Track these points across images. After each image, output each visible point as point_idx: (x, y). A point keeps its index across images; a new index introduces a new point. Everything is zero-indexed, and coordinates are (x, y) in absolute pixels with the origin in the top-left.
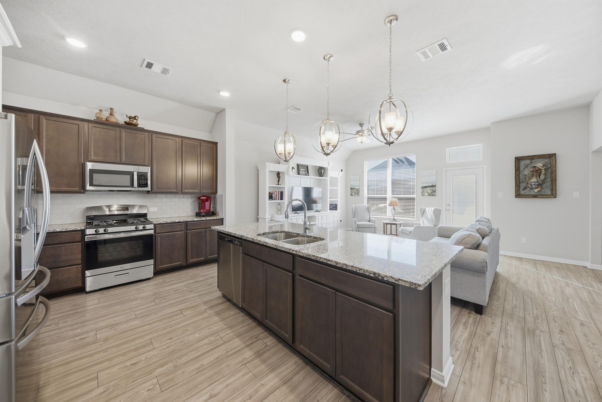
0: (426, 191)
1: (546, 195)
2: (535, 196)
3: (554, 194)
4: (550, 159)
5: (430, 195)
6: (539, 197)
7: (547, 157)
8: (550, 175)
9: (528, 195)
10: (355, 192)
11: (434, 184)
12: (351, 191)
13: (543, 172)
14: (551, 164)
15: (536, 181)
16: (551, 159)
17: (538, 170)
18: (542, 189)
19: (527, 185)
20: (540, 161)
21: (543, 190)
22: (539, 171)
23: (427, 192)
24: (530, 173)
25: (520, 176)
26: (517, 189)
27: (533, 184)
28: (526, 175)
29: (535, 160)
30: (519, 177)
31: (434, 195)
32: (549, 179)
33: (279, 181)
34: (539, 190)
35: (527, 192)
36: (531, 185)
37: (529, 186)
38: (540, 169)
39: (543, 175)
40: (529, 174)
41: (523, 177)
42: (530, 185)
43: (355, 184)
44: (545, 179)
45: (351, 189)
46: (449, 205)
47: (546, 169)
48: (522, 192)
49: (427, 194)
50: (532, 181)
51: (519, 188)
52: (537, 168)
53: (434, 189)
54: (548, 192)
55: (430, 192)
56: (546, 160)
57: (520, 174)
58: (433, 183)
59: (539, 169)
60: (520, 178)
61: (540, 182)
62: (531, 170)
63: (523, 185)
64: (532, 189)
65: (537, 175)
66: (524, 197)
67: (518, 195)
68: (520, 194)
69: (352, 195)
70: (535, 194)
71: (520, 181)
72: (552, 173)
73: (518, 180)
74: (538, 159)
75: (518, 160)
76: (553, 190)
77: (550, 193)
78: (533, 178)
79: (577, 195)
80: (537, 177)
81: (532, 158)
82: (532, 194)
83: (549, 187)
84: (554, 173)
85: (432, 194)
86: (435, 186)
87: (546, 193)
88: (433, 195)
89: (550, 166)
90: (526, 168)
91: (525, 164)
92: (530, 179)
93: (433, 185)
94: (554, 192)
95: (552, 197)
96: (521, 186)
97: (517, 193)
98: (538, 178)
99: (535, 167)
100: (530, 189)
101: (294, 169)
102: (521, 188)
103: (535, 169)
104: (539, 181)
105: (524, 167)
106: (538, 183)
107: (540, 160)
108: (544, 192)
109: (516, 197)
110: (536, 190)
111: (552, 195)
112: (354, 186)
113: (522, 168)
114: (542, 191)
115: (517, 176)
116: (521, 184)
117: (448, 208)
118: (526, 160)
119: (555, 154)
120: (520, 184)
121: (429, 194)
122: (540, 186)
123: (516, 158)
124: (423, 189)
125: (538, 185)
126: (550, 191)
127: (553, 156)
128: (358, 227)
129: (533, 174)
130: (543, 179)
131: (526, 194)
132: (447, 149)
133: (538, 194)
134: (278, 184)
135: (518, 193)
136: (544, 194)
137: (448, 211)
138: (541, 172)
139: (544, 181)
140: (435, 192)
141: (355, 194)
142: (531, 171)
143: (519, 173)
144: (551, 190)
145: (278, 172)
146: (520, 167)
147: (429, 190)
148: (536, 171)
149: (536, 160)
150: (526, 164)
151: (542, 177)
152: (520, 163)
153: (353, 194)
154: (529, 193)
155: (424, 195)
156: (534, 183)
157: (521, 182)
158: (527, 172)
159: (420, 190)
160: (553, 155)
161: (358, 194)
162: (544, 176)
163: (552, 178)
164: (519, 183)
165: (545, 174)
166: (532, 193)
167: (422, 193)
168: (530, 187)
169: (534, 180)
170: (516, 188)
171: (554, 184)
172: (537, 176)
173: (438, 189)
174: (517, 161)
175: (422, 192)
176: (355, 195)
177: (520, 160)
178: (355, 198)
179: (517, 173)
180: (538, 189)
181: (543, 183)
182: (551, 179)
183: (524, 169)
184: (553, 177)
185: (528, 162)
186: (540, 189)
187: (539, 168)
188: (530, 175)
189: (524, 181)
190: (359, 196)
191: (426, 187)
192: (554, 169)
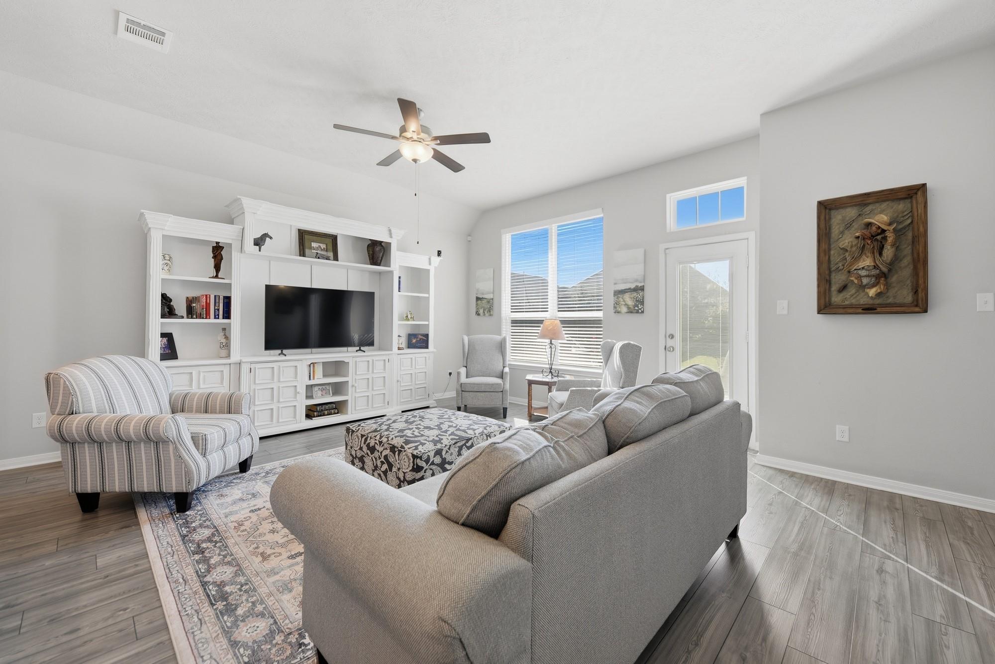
0: (624, 301)
1: (901, 305)
2: (869, 310)
3: (920, 302)
4: (911, 202)
5: (631, 312)
6: (879, 310)
7: (902, 196)
8: (910, 247)
9: (851, 306)
10: (484, 307)
11: (640, 285)
12: (477, 305)
13: (891, 237)
14: (912, 216)
15: (873, 264)
16: (914, 202)
17: (878, 234)
18: (887, 289)
19: (849, 277)
20: (884, 210)
21: (891, 293)
22: (879, 237)
23: (626, 304)
24: (856, 242)
25: (832, 252)
26: (822, 290)
27: (865, 274)
28: (847, 251)
29: (870, 207)
30: (827, 257)
31: (640, 311)
32: (907, 261)
33: (217, 268)
34: (879, 291)
35: (848, 297)
36: (860, 277)
37: (852, 280)
38: (883, 231)
39: (889, 247)
40: (852, 247)
41: (840, 255)
42: (856, 279)
43: (484, 287)
44: (896, 259)
45: (478, 299)
46: (672, 336)
47: (901, 230)
48: (837, 299)
49: (624, 309)
50: (861, 264)
51: (827, 287)
52: (874, 228)
53: (639, 295)
54: (906, 296)
55: (631, 303)
56: (899, 204)
57: (830, 250)
58: (636, 281)
59: (879, 231)
60: (832, 259)
61: (885, 269)
62: (857, 234)
63: (838, 279)
64: (862, 287)
65: (874, 247)
66: (841, 311)
67: (826, 307)
68: (830, 304)
69: (479, 315)
70: (871, 302)
71: (829, 269)
72: (915, 241)
73: (825, 266)
74: (877, 205)
75: (826, 208)
76: (920, 290)
77: (909, 299)
78: (864, 257)
79: (986, 303)
80: (873, 253)
81: (863, 201)
82: (862, 302)
83: (909, 282)
84: (922, 240)
85: (636, 308)
86: (642, 289)
87: (899, 300)
88: (637, 312)
89: (909, 221)
90: (846, 232)
91: (843, 220)
92: (856, 259)
93: (637, 286)
94: (920, 295)
95: (917, 309)
96: (833, 281)
97: (822, 302)
98: (877, 255)
99: (869, 225)
100: (857, 291)
101: (271, 238)
102: (834, 288)
103: (870, 233)
104: (881, 266)
105: (841, 229)
106: (878, 272)
107: (884, 205)
108: (895, 297)
109: (819, 313)
110: (872, 292)
111: (917, 306)
112: (483, 294)
113: (837, 232)
114: (888, 294)
115: (822, 255)
116: (833, 275)
117: (670, 343)
118: (846, 207)
119: (924, 185)
120: (830, 276)
121: (629, 308)
122: (883, 279)
123: (820, 203)
124: (617, 298)
125: (878, 277)
126: (911, 295)
127: (919, 193)
128: (462, 391)
129: (864, 246)
130: (890, 259)
131: (847, 303)
132: (668, 196)
133: (878, 301)
134: (217, 277)
135: (825, 301)
136: (895, 304)
137: (669, 351)
138: (885, 238)
139: (892, 265)
140: (642, 303)
141: (484, 312)
142: (858, 237)
143: (830, 245)
144: (912, 289)
145: (217, 243)
146: (830, 229)
147: (628, 299)
148: (872, 236)
149: (874, 208)
150: (847, 219)
151: (888, 252)
152: (830, 219)
153: (481, 311)
154: (854, 301)
155: (618, 312)
156: (866, 270)
157: (834, 271)
158: (847, 240)
159: (611, 299)
160: (918, 190)
161: (490, 310)
162: (894, 249)
163: (915, 255)
164: (827, 272)
165: (897, 246)
166: (863, 300)
167: (615, 307)
168: (856, 281)
169: (867, 262)
170: (819, 286)
171: (921, 274)
172: (875, 251)
173: (648, 295)
174: (823, 211)
175: (617, 304)
176: (484, 315)
177: (830, 210)
178: (484, 321)
179: (824, 246)
180: (878, 287)
181: (890, 270)
182: (913, 260)
183: (842, 233)
184: (918, 254)
185: (851, 213)
186: (882, 287)
187: (879, 227)
188: (854, 249)
189: (841, 267)
190: (490, 315)
191: (623, 292)
192: (921, 229)
